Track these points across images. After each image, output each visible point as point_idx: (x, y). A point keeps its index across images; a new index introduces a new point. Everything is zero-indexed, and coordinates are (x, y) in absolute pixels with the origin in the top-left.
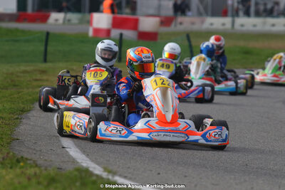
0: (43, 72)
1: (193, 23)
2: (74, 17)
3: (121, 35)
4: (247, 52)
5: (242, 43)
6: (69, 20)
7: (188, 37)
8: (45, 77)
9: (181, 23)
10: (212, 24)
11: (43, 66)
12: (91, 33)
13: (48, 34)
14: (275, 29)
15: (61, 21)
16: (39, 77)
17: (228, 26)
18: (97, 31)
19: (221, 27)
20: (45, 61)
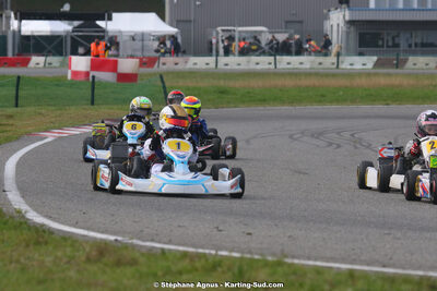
0: (11, 117)
1: (176, 64)
2: (55, 60)
3: (93, 77)
4: (223, 92)
5: (222, 83)
6: (50, 64)
7: (161, 77)
8: (11, 122)
9: (164, 64)
10: (195, 64)
11: (11, 110)
12: (69, 77)
13: (19, 77)
14: (258, 67)
15: (42, 65)
16: (4, 122)
17: (213, 65)
18: (75, 73)
19: (205, 67)
20: (17, 106)
